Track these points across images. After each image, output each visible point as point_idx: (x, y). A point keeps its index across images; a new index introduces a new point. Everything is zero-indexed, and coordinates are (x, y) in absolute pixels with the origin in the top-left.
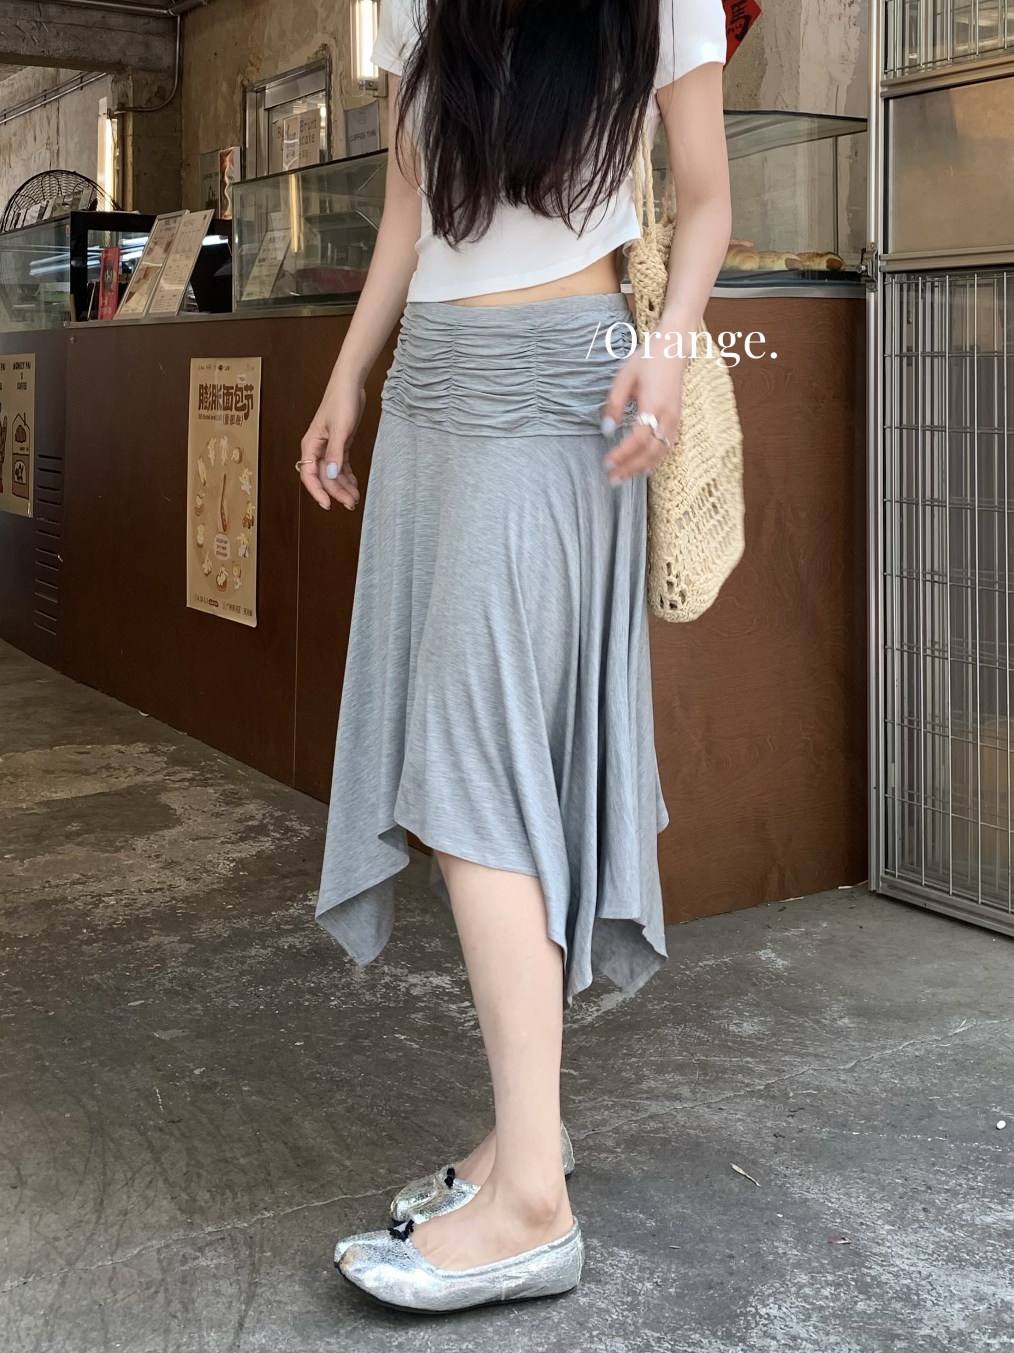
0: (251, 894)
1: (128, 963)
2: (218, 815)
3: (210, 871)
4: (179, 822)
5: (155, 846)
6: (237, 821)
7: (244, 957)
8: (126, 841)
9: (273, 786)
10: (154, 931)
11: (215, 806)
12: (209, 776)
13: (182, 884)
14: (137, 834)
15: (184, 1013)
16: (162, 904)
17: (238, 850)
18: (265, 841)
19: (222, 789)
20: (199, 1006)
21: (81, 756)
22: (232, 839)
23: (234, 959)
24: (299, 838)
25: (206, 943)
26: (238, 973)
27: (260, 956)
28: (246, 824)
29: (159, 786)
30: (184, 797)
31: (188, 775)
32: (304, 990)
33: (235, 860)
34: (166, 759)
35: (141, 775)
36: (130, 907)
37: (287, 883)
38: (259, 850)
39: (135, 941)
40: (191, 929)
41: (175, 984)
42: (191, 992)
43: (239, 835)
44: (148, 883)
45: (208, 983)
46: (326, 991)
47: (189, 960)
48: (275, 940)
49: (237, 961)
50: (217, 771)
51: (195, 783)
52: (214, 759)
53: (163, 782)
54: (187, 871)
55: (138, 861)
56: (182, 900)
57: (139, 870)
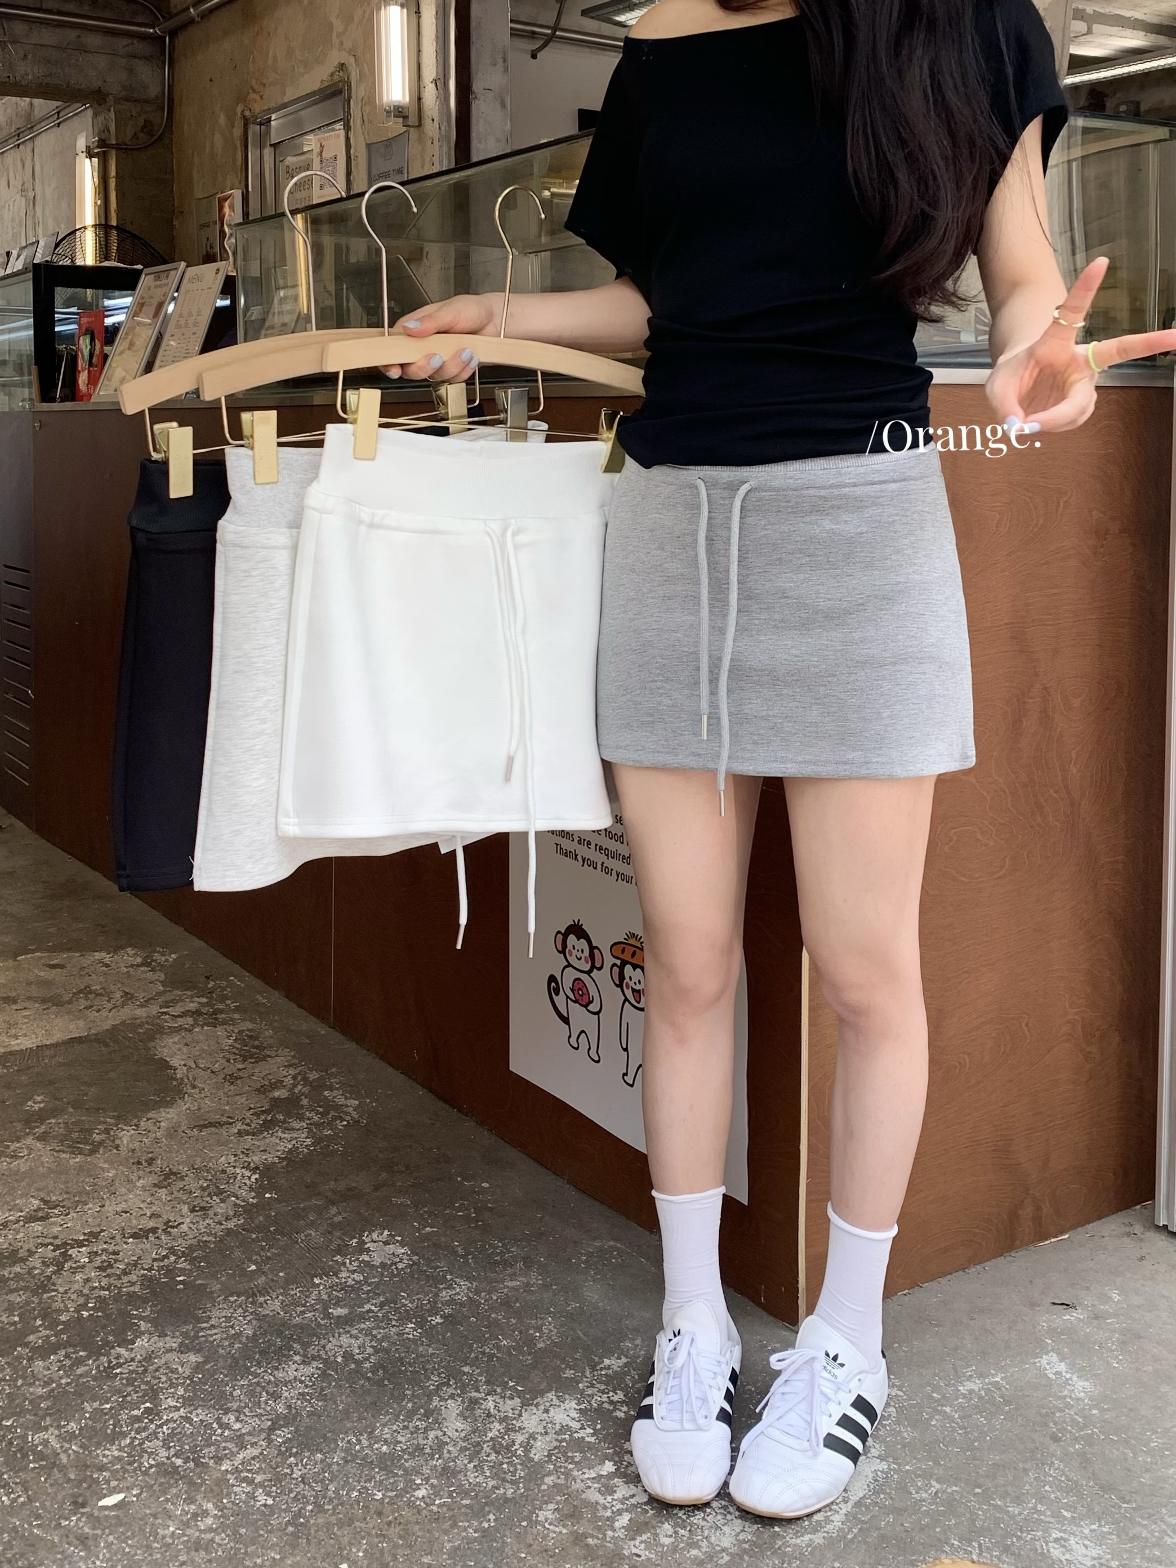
0: (283, 1240)
1: (103, 1400)
2: (232, 1079)
3: (222, 1192)
4: (180, 1093)
5: (146, 1140)
6: (258, 1090)
7: (277, 1383)
8: (107, 1131)
9: (307, 1024)
10: (143, 1326)
11: (228, 1061)
12: (219, 1006)
13: (184, 1220)
14: (122, 1118)
15: (186, 1524)
16: (156, 1264)
17: (262, 1149)
18: (298, 1130)
19: (236, 1031)
20: (210, 1506)
21: (54, 971)
22: (253, 1126)
23: (263, 1388)
24: (345, 1123)
25: (221, 1351)
26: (269, 1423)
27: (301, 1382)
28: (271, 1095)
29: (153, 1025)
30: (187, 1045)
31: (192, 1005)
32: (372, 1462)
33: (257, 1168)
34: (163, 976)
35: (131, 1006)
36: (109, 1271)
37: (334, 1216)
38: (290, 1147)
39: (113, 1347)
40: (199, 1320)
41: (172, 1451)
42: (198, 1470)
43: (263, 1117)
44: (136, 1218)
45: (225, 1449)
46: (407, 1464)
47: (195, 1392)
48: (322, 1343)
49: (267, 1393)
50: (230, 998)
51: (201, 1018)
52: (225, 977)
53: (158, 1018)
54: (191, 1192)
55: (123, 1172)
56: (184, 1254)
57: (123, 1190)
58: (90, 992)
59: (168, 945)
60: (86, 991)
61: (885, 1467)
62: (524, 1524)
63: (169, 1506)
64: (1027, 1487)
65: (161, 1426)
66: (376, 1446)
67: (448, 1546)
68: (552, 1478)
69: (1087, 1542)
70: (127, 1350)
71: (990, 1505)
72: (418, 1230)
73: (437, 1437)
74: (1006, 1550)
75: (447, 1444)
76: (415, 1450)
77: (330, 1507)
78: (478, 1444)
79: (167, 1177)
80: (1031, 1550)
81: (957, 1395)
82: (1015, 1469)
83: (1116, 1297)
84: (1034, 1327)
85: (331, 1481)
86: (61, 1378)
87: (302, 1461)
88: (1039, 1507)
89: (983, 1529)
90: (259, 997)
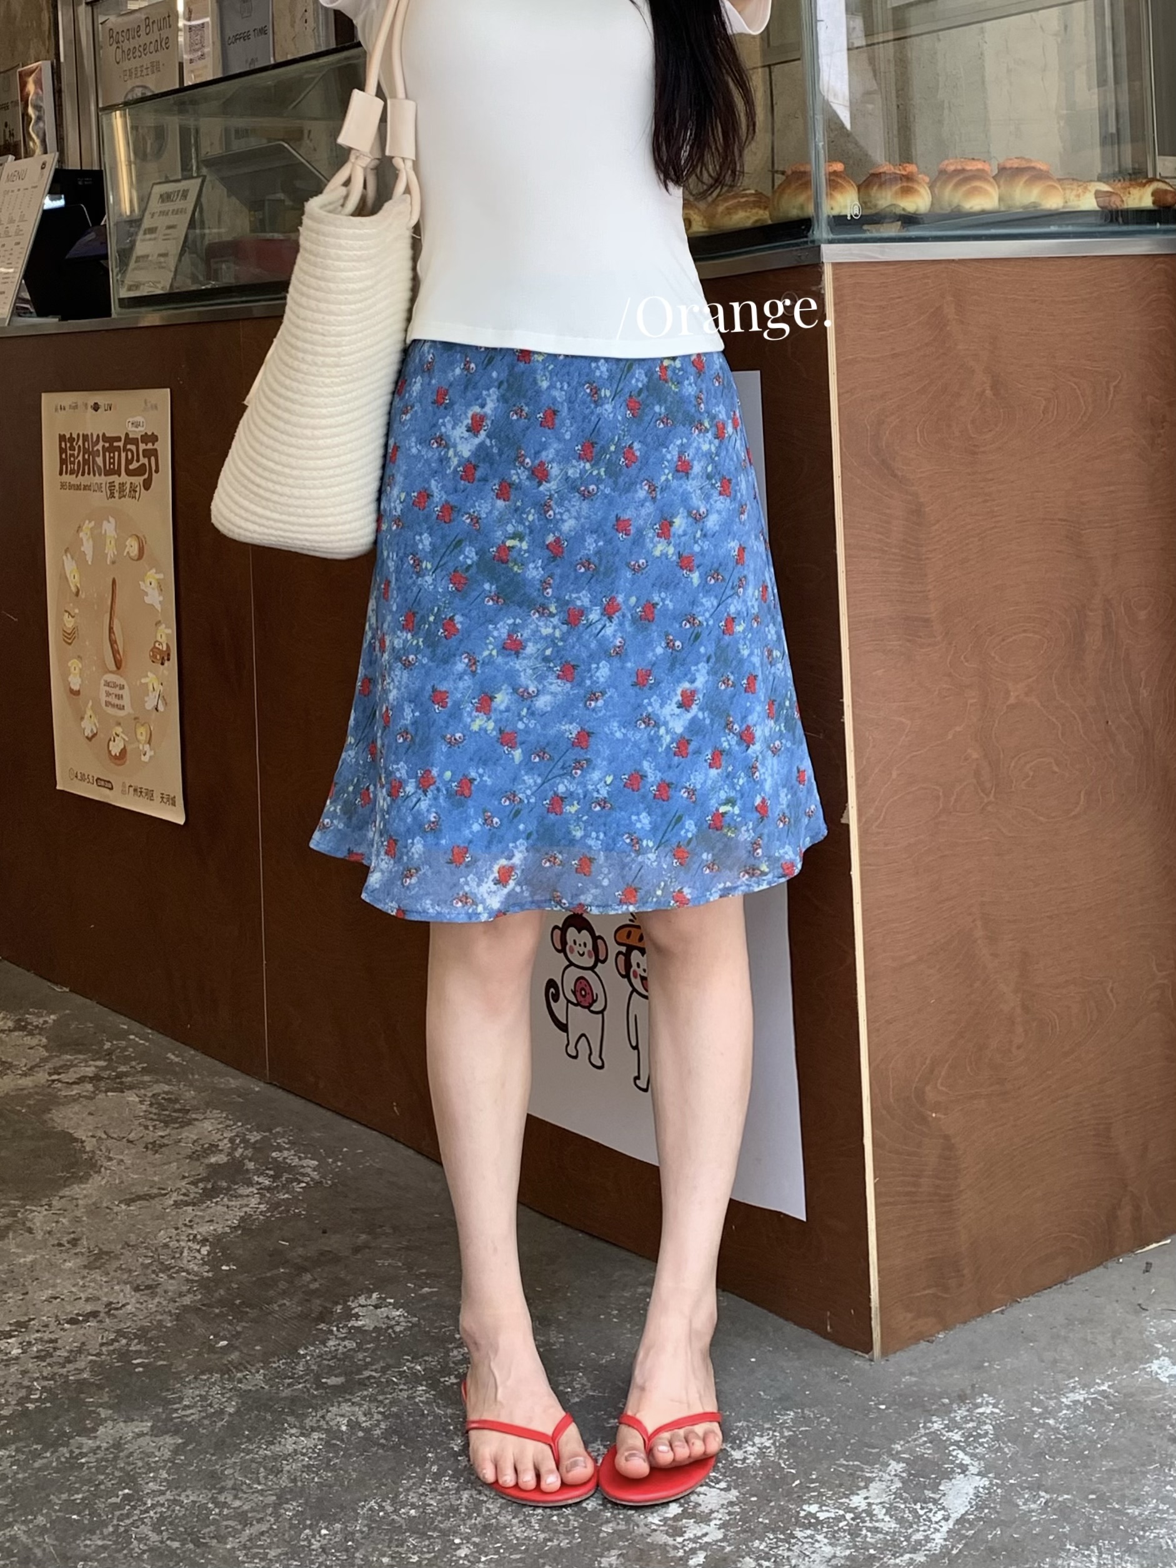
0: (253, 1313)
1: (72, 1491)
2: (155, 1147)
3: (168, 1268)
4: (93, 1166)
5: (64, 1221)
6: (190, 1157)
7: (275, 1457)
8: (14, 1214)
9: (234, 1081)
10: (104, 1413)
11: (146, 1128)
12: (123, 1069)
13: (129, 1300)
14: (28, 1198)
16: (104, 1349)
17: (207, 1219)
18: (248, 1196)
19: (150, 1094)
22: (192, 1196)
23: (260, 1463)
24: (304, 1185)
25: (202, 1431)
26: (274, 1498)
27: (304, 1455)
28: (206, 1161)
29: (44, 1095)
30: (90, 1114)
31: (87, 1069)
32: (401, 1526)
33: (206, 1240)
34: (44, 1040)
35: (11, 1076)
36: (48, 1360)
37: (309, 1283)
38: (242, 1214)
39: (73, 1437)
40: (167, 1402)
41: (165, 1535)
42: (200, 1550)
43: (201, 1185)
44: (70, 1302)
45: (227, 1527)
46: (441, 1525)
47: (179, 1474)
48: (320, 1414)
49: (265, 1468)
50: (134, 1059)
51: (103, 1084)
52: (124, 1035)
53: (49, 1086)
54: (130, 1271)
55: (43, 1256)
56: (136, 1336)
57: (47, 1275)
59: (43, 1005)
61: (987, 1483)
64: (1147, 1489)
65: (146, 1511)
66: (403, 1510)
70: (89, 1437)
71: (1107, 1509)
72: (413, 1290)
74: (1130, 1550)
76: (448, 1511)
79: (98, 1257)
80: (1155, 1547)
81: (1060, 1406)
82: (1131, 1473)
84: (1141, 1333)
85: (357, 1549)
86: (17, 1473)
87: (319, 1532)
89: (1100, 1531)
90: (170, 1055)
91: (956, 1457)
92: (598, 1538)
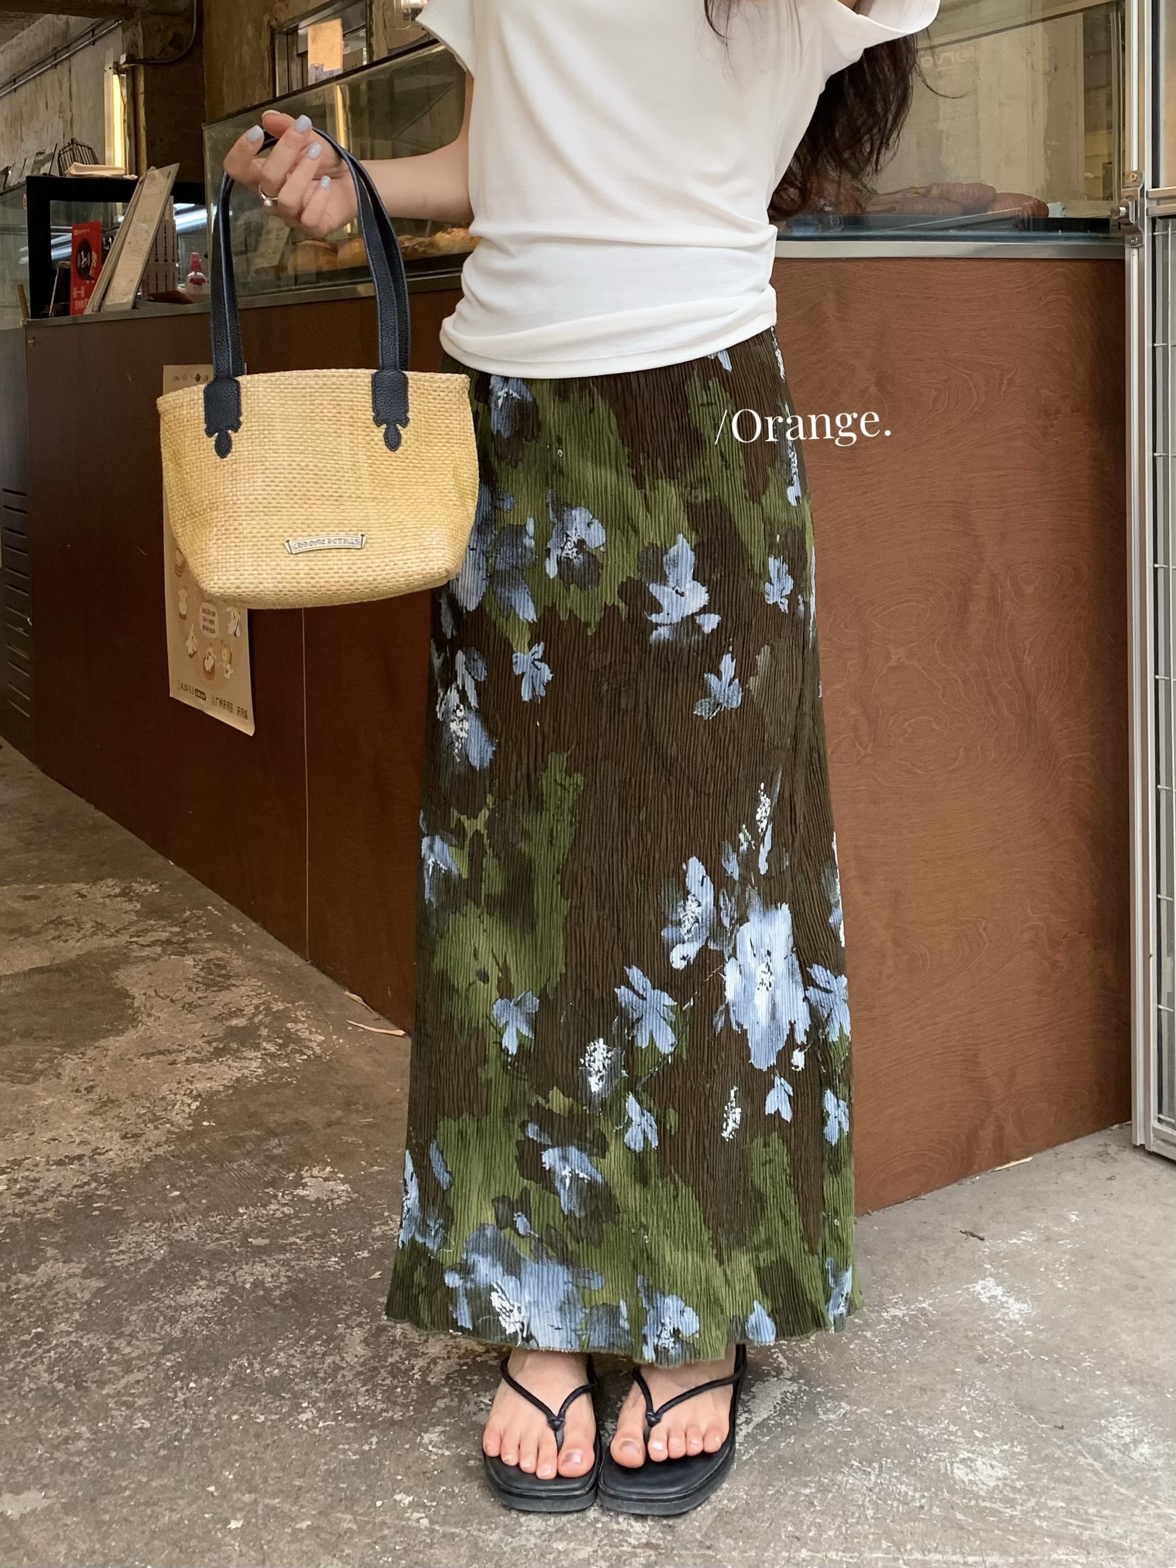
0: (212, 1168)
2: (190, 1007)
3: (158, 1119)
4: (134, 1021)
5: (89, 1069)
6: (215, 1018)
7: (177, 1308)
8: (51, 1060)
9: (279, 954)
10: (50, 1252)
11: (190, 989)
12: (191, 935)
13: (113, 1147)
14: (69, 1046)
15: (57, 1448)
16: (75, 1191)
17: (208, 1076)
18: (251, 1059)
19: (204, 959)
20: (84, 1429)
21: (27, 903)
22: (203, 1054)
23: (161, 1313)
24: (305, 1056)
25: (125, 1276)
26: (161, 1347)
27: (202, 1306)
28: (228, 1023)
29: (120, 954)
30: (150, 974)
31: (163, 934)
32: (261, 1385)
33: (200, 1096)
34: (139, 906)
35: (100, 936)
36: (26, 1198)
37: (274, 1147)
38: (239, 1075)
39: (15, 1274)
40: (108, 1246)
41: (56, 1375)
42: (78, 1394)
43: (215, 1044)
44: (64, 1145)
45: (110, 1372)
46: (296, 1388)
47: (90, 1317)
48: (233, 1269)
49: (165, 1318)
50: (204, 927)
51: (170, 947)
52: (203, 906)
53: (126, 947)
54: (125, 1119)
55: (59, 1100)
56: (106, 1181)
57: (56, 1118)
58: (61, 923)
59: (148, 875)
60: (58, 922)
61: (796, 1389)
62: (407, 1446)
63: (42, 1430)
64: (943, 1407)
65: (49, 1351)
66: (268, 1369)
67: (323, 1468)
68: (445, 1400)
69: (994, 1463)
70: (29, 1275)
71: (900, 1425)
72: (365, 1169)
73: (334, 1362)
74: (908, 1471)
75: (343, 1368)
76: (307, 1374)
77: (209, 1430)
78: (375, 1368)
79: (105, 1104)
80: (933, 1471)
81: (879, 1320)
82: (932, 1390)
83: (1074, 1218)
84: (975, 1253)
85: (214, 1404)
87: (188, 1385)
88: (952, 1428)
89: (887, 1450)
90: (234, 926)
91: (776, 1359)
92: (429, 1413)
